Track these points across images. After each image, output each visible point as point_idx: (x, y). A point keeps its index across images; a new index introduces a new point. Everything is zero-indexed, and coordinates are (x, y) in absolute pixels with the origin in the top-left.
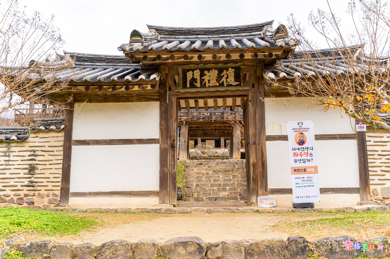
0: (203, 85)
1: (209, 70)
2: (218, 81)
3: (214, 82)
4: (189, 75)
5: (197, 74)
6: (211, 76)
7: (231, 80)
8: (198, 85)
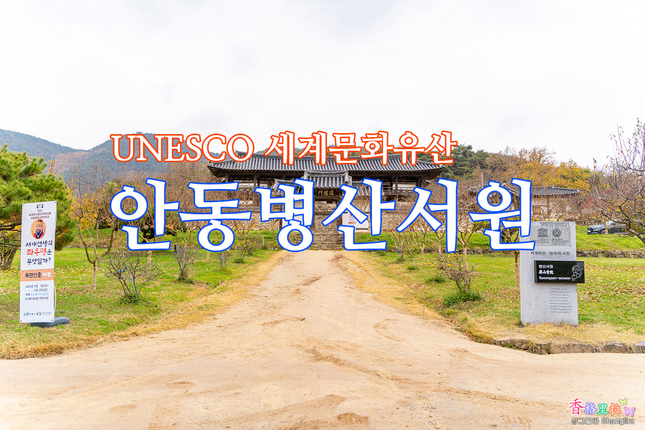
0: (323, 196)
2: (328, 194)
4: (319, 192)
5: (322, 191)
6: (326, 193)
7: (332, 194)
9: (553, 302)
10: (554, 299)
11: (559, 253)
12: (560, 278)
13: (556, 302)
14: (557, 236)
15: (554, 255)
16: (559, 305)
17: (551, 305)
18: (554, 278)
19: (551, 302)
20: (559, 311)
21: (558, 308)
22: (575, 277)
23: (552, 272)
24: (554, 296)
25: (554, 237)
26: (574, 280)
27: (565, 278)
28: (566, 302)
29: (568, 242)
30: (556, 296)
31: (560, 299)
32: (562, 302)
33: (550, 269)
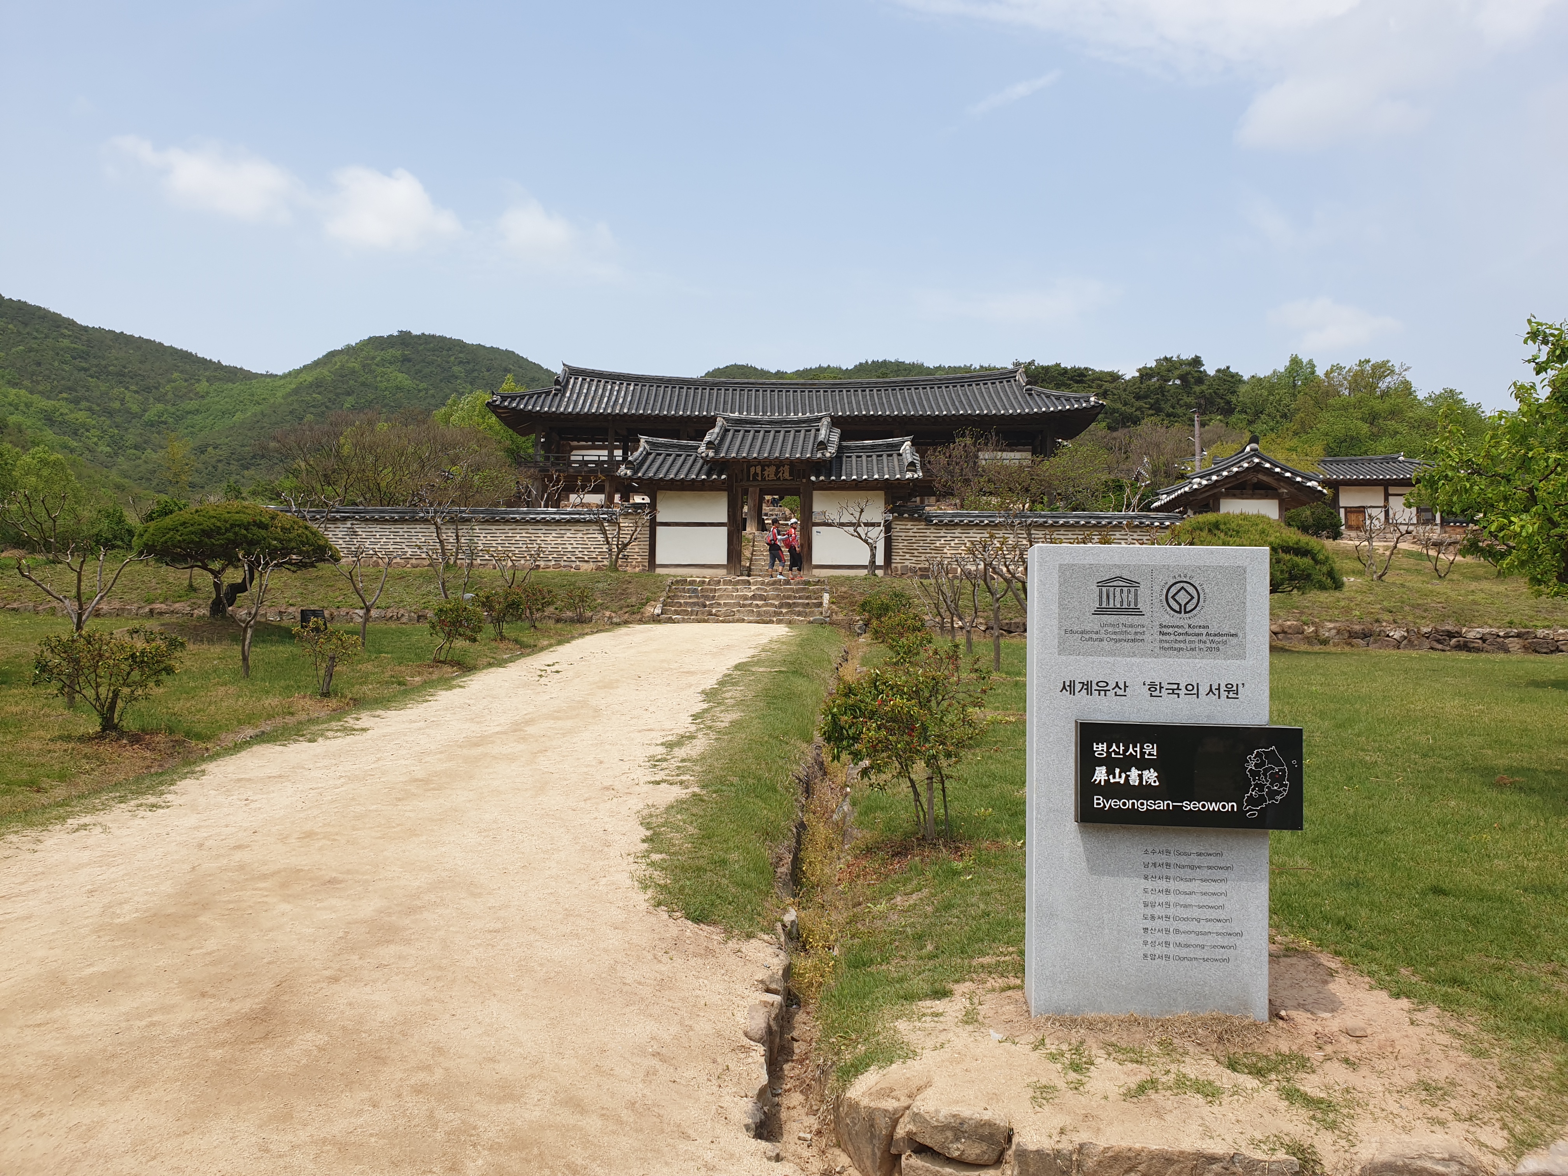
0: (763, 479)
1: (768, 466)
2: (776, 475)
3: (772, 477)
4: (752, 470)
5: (759, 469)
6: (770, 472)
7: (787, 475)
8: (760, 478)
9: (1158, 911)
10: (1163, 898)
11: (1193, 690)
12: (1189, 806)
13: (1171, 912)
14: (1183, 610)
15: (1167, 699)
16: (1182, 926)
17: (1149, 924)
18: (1162, 805)
19: (1149, 911)
20: (1183, 952)
21: (1180, 938)
22: (1262, 799)
23: (1151, 776)
24: (1163, 884)
25: (1169, 618)
26: (1252, 813)
27: (1213, 807)
28: (1214, 914)
29: (1234, 641)
30: (1172, 885)
31: (1189, 900)
32: (1196, 913)
33: (1143, 764)
